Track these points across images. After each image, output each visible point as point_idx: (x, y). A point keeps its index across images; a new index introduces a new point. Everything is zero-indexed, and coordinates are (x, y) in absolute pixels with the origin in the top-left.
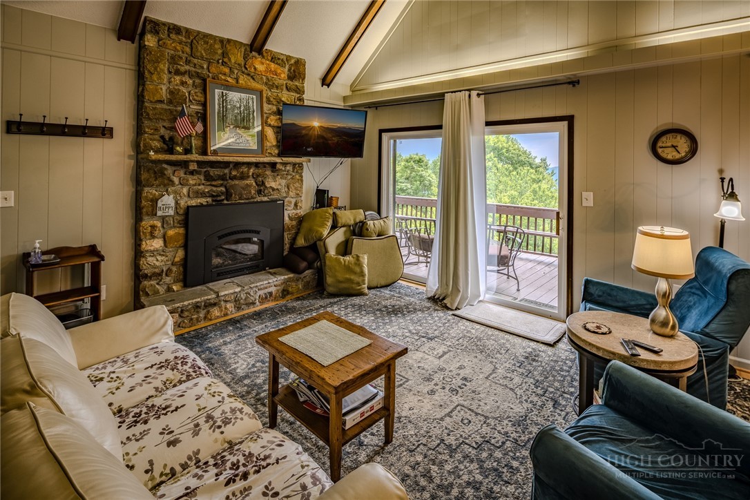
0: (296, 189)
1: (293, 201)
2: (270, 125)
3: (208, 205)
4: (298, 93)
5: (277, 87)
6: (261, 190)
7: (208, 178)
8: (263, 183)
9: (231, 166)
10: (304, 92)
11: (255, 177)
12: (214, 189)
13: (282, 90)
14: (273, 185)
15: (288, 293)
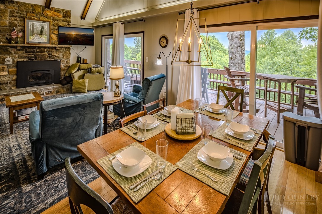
0: (67, 56)
1: (66, 61)
2: (54, 34)
3: (27, 61)
4: (68, 22)
5: (57, 20)
6: (50, 56)
7: (26, 52)
8: (51, 54)
9: (37, 48)
10: (70, 22)
11: (48, 52)
12: (30, 56)
13: (60, 21)
14: (56, 55)
15: (59, 92)
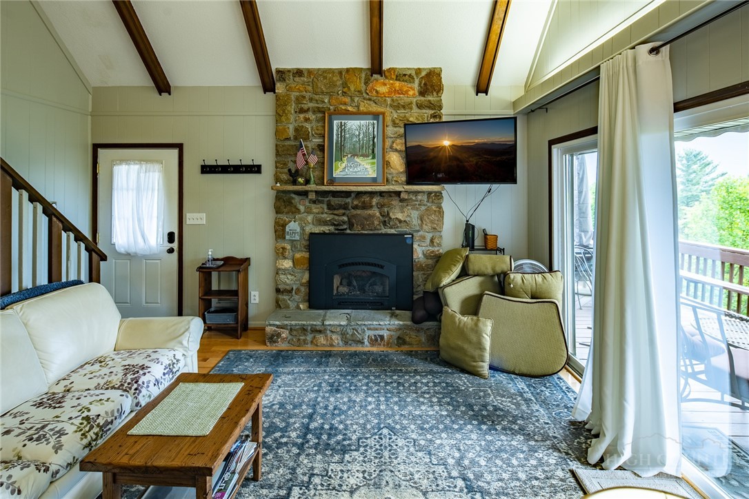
0: (432, 222)
1: (429, 236)
2: (396, 150)
3: (331, 234)
4: (432, 109)
5: (404, 107)
6: (385, 221)
7: (330, 207)
8: (388, 214)
9: (353, 195)
10: (440, 107)
11: (381, 206)
12: (336, 218)
13: (411, 109)
14: (400, 216)
15: (404, 343)
